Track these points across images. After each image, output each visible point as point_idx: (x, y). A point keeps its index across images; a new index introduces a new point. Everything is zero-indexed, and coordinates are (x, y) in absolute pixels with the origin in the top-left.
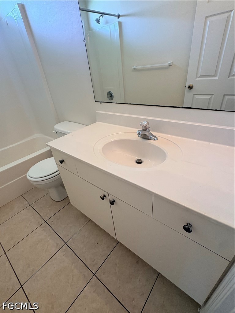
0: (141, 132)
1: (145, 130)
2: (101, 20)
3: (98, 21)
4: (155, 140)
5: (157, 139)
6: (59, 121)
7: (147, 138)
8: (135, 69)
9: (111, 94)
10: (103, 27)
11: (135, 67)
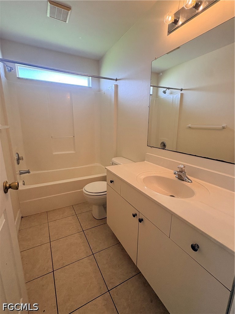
0: (176, 172)
1: (182, 172)
2: (166, 92)
3: (165, 92)
4: (189, 182)
5: (192, 182)
6: (116, 156)
7: (182, 179)
8: (189, 127)
9: (165, 144)
10: (168, 96)
11: (190, 125)
